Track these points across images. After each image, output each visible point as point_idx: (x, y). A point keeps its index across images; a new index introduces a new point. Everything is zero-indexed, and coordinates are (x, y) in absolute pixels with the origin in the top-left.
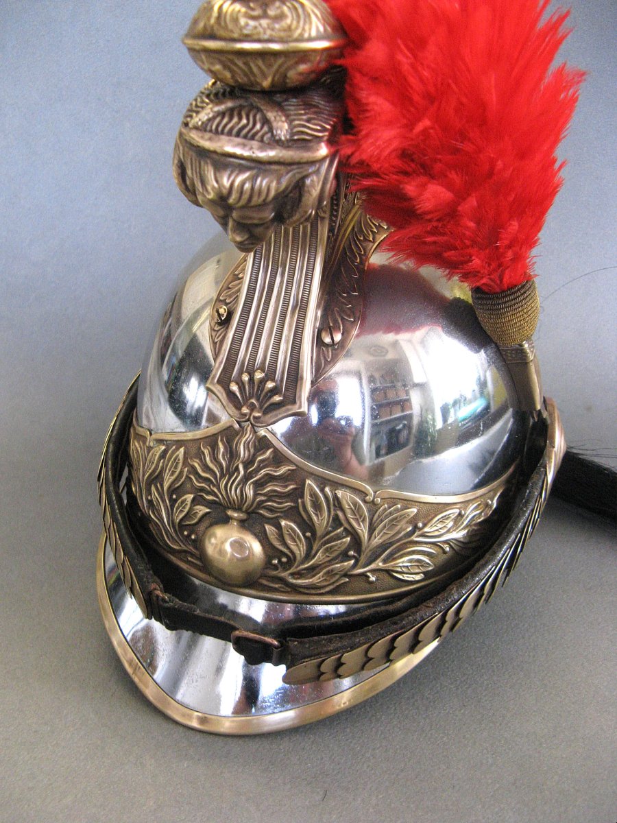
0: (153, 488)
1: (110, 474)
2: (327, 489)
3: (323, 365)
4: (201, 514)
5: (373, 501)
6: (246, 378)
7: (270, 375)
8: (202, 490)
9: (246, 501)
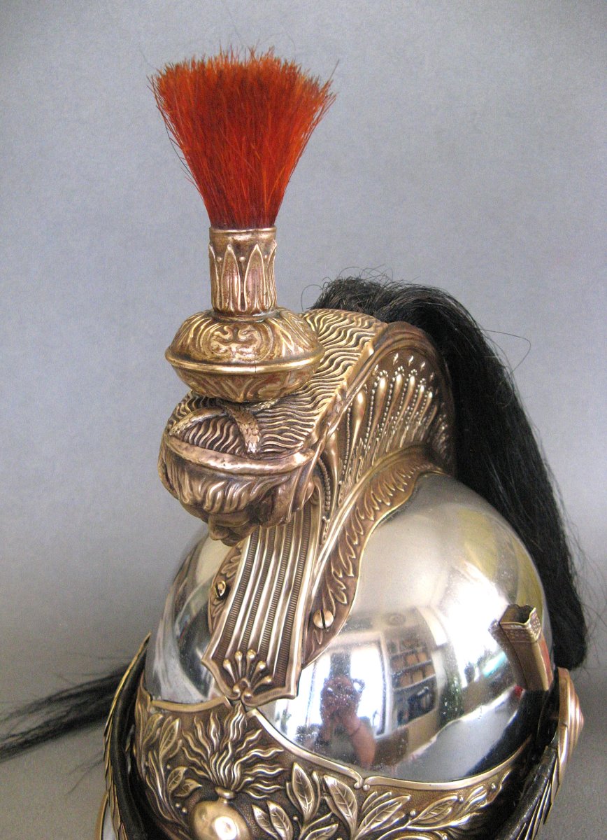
0: (150, 756)
1: (116, 731)
2: (315, 775)
3: (313, 650)
4: (191, 788)
5: (362, 787)
6: (239, 657)
7: (261, 656)
8: (194, 764)
9: (234, 781)
